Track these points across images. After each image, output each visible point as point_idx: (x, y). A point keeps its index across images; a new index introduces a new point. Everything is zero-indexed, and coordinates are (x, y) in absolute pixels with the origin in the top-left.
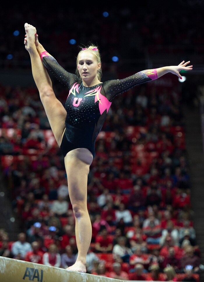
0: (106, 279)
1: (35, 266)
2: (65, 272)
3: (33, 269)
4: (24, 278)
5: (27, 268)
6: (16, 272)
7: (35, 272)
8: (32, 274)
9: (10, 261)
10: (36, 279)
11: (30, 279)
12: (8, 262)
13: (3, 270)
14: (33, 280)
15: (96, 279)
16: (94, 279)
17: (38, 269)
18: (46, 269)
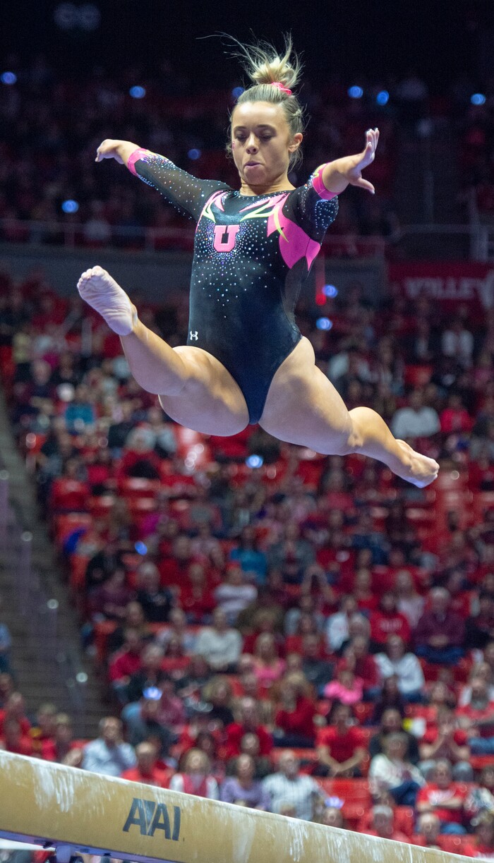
0: (361, 838)
1: (158, 794)
2: (242, 814)
3: (151, 804)
4: (126, 829)
5: (135, 801)
6: (103, 809)
7: (158, 813)
8: (149, 817)
9: (87, 777)
10: (160, 833)
11: (143, 832)
12: (82, 780)
13: (68, 804)
14: (152, 834)
15: (332, 837)
16: (324, 836)
17: (165, 803)
18: (189, 805)
